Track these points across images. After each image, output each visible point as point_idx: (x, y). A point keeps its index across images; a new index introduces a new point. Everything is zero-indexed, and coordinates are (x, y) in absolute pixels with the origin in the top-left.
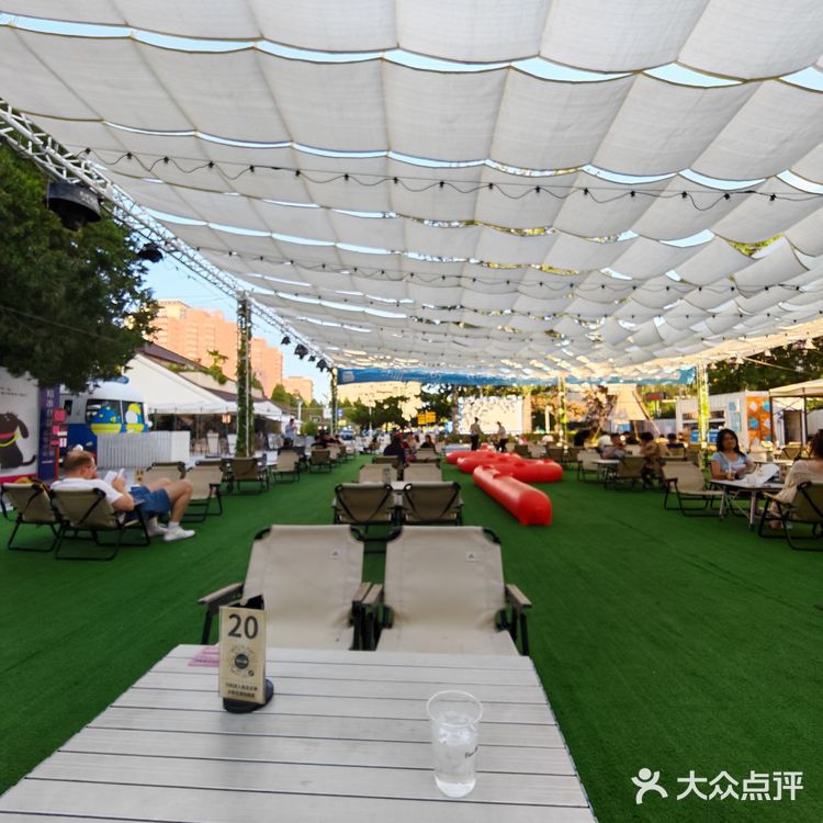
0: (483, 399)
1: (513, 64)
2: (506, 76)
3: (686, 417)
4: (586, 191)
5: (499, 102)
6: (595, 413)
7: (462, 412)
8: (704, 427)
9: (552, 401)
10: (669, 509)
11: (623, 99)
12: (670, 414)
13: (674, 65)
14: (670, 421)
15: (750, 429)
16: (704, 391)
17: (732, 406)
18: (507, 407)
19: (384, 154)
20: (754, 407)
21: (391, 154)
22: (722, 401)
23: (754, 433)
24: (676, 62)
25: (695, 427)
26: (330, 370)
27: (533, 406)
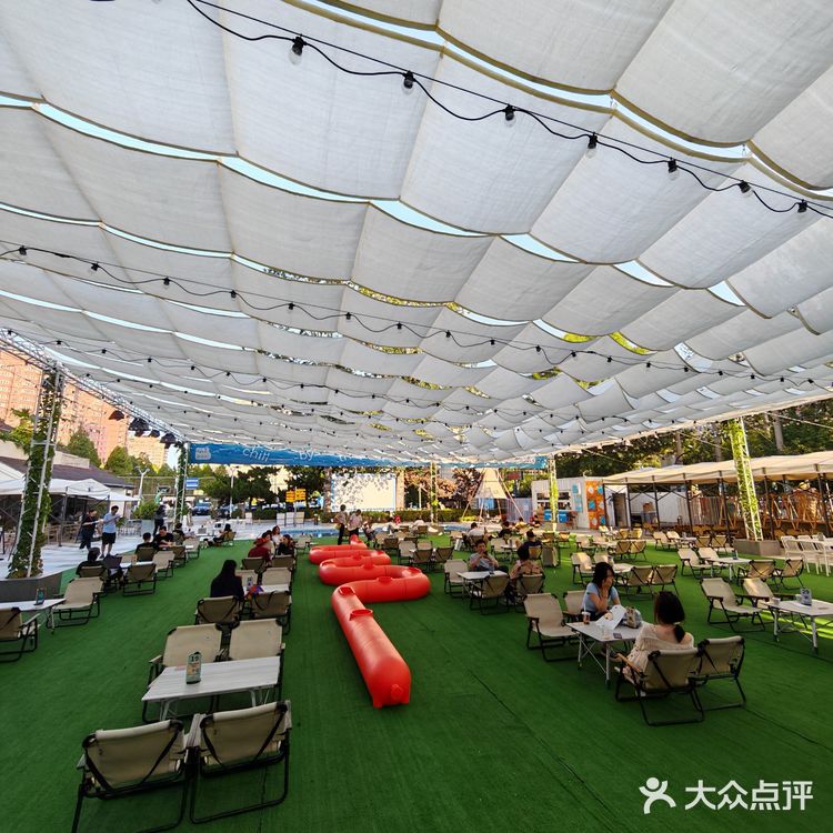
0: (358, 476)
1: (373, 201)
2: (366, 211)
3: (540, 497)
4: (448, 334)
5: (359, 232)
6: (463, 490)
7: (335, 489)
8: (554, 508)
9: (425, 478)
10: (532, 649)
11: (483, 254)
12: (526, 493)
13: (526, 235)
14: (528, 499)
15: (589, 510)
16: (553, 475)
17: (575, 489)
18: (381, 484)
19: (229, 255)
20: (591, 490)
21: (236, 258)
22: (566, 484)
23: (592, 513)
24: (528, 233)
25: (548, 506)
26: (180, 445)
27: (406, 483)
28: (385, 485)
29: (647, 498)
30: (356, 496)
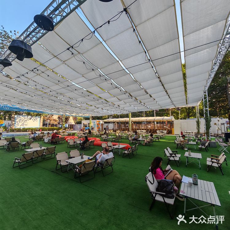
0: (26, 117)
3: (84, 124)
7: (16, 121)
12: (80, 123)
16: (91, 119)
17: (94, 122)
28: (36, 120)
29: (106, 125)
30: (25, 123)
